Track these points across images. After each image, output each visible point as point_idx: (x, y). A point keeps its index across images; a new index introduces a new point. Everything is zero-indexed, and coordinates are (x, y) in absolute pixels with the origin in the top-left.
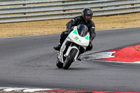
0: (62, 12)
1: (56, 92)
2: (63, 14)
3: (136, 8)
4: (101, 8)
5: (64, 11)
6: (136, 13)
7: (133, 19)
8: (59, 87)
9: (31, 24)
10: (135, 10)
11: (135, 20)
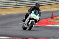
0: (15, 5)
1: (13, 38)
2: (16, 6)
3: (47, 3)
4: (32, 3)
5: (16, 4)
6: (46, 5)
7: (45, 8)
8: (14, 36)
9: (2, 10)
10: (46, 4)
11: (46, 8)
